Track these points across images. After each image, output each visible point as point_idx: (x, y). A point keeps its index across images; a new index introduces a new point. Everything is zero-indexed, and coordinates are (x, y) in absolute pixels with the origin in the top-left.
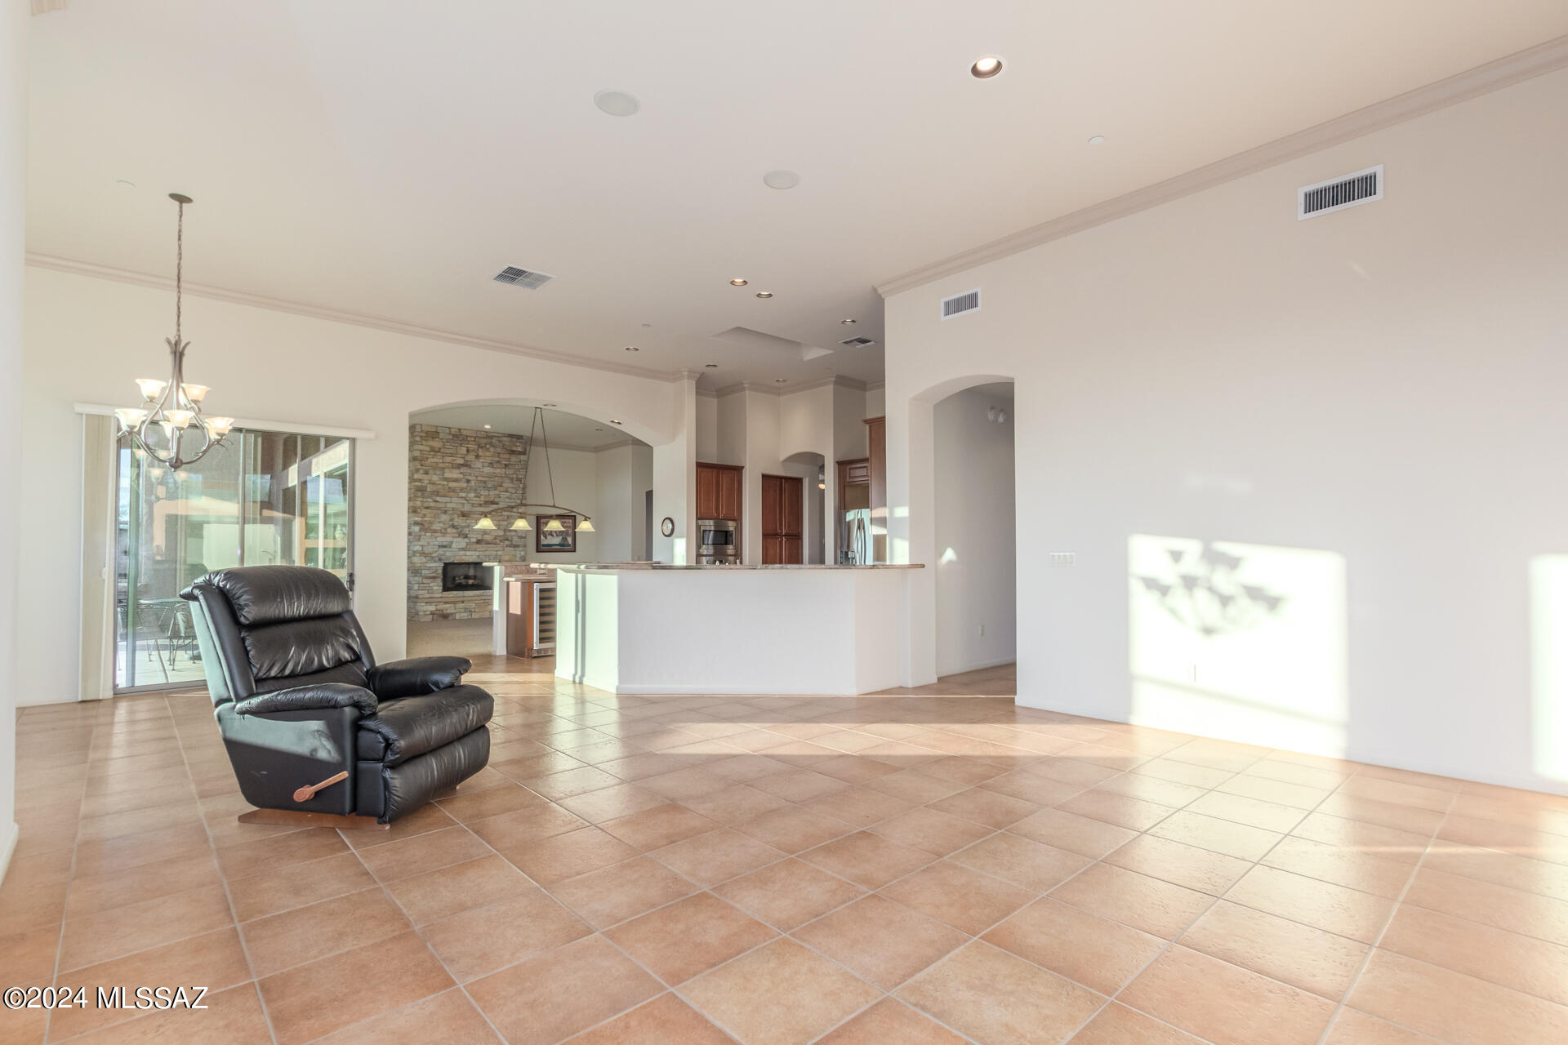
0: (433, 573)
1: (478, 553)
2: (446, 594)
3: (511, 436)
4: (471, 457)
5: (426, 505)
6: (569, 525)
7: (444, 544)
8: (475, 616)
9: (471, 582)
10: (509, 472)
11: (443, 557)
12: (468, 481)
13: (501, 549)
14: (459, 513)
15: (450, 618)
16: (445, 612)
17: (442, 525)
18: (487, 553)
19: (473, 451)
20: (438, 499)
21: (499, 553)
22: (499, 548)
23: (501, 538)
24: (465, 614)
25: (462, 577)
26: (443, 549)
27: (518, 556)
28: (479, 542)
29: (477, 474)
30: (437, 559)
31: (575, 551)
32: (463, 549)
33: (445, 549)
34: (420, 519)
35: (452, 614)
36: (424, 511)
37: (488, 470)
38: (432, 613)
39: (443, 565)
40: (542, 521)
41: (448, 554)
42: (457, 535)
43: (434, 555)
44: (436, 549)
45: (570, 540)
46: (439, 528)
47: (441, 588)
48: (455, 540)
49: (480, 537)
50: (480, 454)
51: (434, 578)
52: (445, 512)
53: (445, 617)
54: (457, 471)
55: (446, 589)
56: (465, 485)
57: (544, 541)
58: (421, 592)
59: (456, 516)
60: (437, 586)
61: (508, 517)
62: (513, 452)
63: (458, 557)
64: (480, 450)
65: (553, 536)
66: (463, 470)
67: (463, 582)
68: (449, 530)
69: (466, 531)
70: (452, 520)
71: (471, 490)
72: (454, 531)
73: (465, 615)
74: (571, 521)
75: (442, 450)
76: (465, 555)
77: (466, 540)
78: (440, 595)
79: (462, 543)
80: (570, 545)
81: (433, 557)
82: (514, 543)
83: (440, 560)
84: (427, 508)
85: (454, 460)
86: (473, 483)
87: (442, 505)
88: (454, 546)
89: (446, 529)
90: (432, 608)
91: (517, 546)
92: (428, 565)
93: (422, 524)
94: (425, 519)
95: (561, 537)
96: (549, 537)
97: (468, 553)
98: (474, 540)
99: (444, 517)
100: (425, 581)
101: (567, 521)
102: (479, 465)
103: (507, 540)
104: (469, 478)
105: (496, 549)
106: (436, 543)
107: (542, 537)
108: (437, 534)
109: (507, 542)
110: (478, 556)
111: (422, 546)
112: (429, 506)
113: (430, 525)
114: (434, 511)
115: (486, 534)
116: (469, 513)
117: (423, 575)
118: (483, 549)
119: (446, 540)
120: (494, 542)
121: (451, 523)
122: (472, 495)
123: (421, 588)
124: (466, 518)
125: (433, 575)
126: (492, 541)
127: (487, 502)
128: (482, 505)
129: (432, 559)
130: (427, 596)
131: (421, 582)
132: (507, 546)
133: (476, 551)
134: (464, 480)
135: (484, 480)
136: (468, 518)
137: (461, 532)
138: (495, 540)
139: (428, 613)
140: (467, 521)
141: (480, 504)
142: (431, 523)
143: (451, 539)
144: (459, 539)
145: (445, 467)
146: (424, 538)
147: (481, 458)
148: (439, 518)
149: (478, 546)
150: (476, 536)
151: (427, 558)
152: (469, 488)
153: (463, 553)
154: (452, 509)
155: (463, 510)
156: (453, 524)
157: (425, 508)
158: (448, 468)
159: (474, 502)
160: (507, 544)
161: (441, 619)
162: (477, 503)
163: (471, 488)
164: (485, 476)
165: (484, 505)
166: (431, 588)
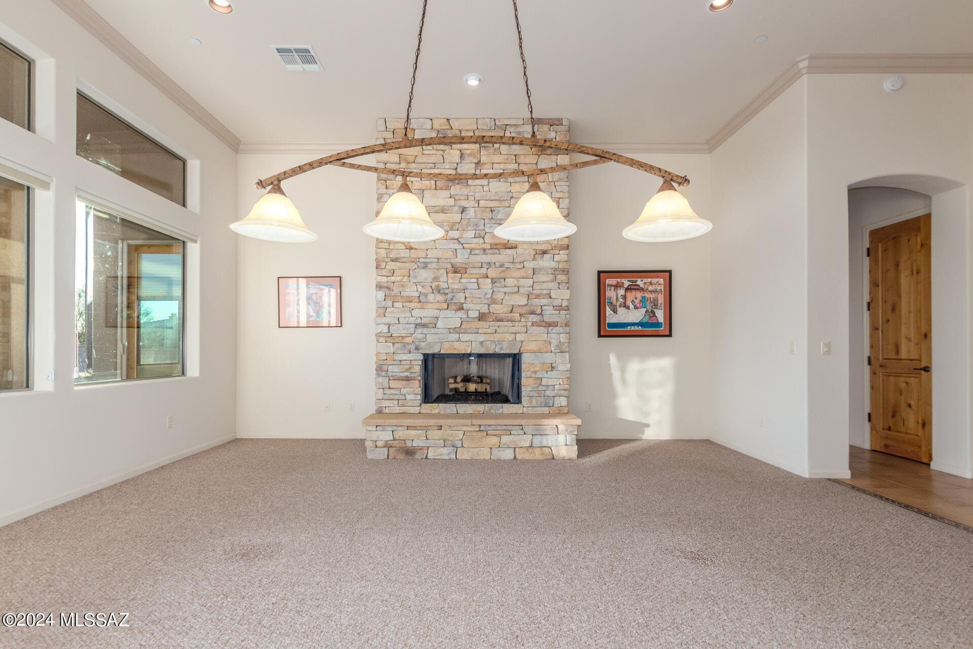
0: (407, 371)
1: (481, 338)
2: (428, 408)
3: (537, 121)
5: (393, 255)
6: (659, 288)
7: (424, 321)
8: (464, 455)
9: (472, 387)
11: (423, 344)
12: (464, 210)
13: (524, 329)
14: (449, 266)
15: (418, 456)
16: (409, 444)
17: (420, 288)
18: (497, 337)
19: (470, 155)
21: (519, 337)
22: (518, 327)
23: (523, 311)
24: (445, 451)
25: (459, 379)
26: (419, 330)
27: (554, 342)
28: (482, 317)
29: (478, 197)
30: (413, 347)
31: (670, 335)
32: (455, 330)
33: (425, 330)
34: (384, 279)
35: (421, 448)
36: (392, 265)
37: (499, 187)
38: (388, 446)
39: (421, 357)
40: (608, 281)
41: (430, 338)
42: (445, 305)
43: (408, 340)
44: (412, 331)
45: (660, 315)
46: (417, 294)
47: (419, 397)
48: (442, 314)
49: (484, 309)
50: (484, 159)
51: (407, 379)
52: (425, 266)
53: (409, 452)
54: (444, 193)
55: (427, 398)
56: (457, 217)
57: (611, 317)
58: (386, 403)
59: (443, 271)
60: (414, 391)
61: (534, 271)
63: (446, 345)
64: (483, 152)
65: (628, 308)
66: (457, 190)
67: (460, 386)
68: (431, 297)
69: (460, 297)
70: (436, 279)
71: (468, 225)
72: (440, 298)
73: (445, 453)
74: (661, 281)
75: (419, 160)
76: (459, 340)
77: (461, 314)
78: (417, 410)
79: (453, 319)
80: (658, 325)
81: (405, 345)
82: (546, 319)
83: (417, 348)
86: (471, 213)
87: (422, 254)
88: (439, 325)
89: (426, 295)
90: (387, 436)
91: (549, 325)
92: (398, 357)
93: (389, 288)
94: (393, 279)
95: (644, 310)
96: (621, 311)
97: (464, 337)
98: (474, 314)
99: (424, 275)
100: (393, 384)
101: (655, 280)
103: (533, 313)
104: (464, 203)
105: (513, 330)
106: (412, 320)
107: (608, 311)
108: (412, 305)
109: (535, 318)
110: (481, 343)
111: (389, 325)
112: (398, 256)
113: (401, 289)
114: (407, 265)
115: (495, 304)
116: (465, 266)
117: (390, 374)
118: (489, 331)
119: (427, 313)
120: (510, 318)
121: (435, 284)
122: (471, 234)
123: (386, 397)
124: (460, 275)
125: (406, 374)
126: (506, 315)
127: (496, 244)
128: (488, 251)
129: (404, 346)
130: (397, 410)
131: (387, 386)
132: (532, 325)
133: (478, 333)
134: (456, 208)
135: (491, 206)
136: (464, 276)
137: (452, 299)
138: (512, 314)
139: (380, 444)
140: (463, 280)
141: (484, 250)
142: (403, 286)
143: (435, 313)
144: (448, 312)
145: (424, 188)
146: (392, 312)
147: (485, 166)
148: (415, 277)
149: (482, 324)
150: (478, 307)
151: (396, 345)
152: (464, 222)
153: (456, 336)
154: (436, 260)
155: (454, 261)
156: (438, 286)
157: (393, 260)
158: (430, 189)
159: (473, 246)
160: (534, 320)
161: (401, 456)
162: (478, 247)
163: (468, 222)
164: (492, 198)
165: (491, 251)
166: (402, 397)
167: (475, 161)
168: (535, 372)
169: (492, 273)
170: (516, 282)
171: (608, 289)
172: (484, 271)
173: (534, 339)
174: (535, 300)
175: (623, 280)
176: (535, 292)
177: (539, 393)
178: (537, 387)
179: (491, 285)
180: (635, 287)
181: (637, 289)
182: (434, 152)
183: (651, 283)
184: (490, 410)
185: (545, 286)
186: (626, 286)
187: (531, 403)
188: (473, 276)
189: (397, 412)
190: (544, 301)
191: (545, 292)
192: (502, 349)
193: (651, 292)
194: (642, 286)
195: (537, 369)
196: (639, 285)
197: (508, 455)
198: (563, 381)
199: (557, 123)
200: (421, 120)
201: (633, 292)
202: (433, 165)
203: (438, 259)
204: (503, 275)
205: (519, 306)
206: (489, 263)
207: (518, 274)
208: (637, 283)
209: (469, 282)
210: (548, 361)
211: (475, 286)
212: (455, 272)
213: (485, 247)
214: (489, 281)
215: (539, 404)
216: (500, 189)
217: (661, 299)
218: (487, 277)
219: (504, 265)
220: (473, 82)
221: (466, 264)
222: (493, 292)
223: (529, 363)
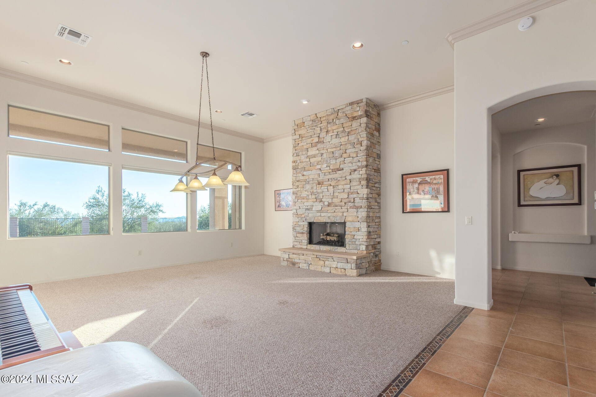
0: (303, 229)
1: (329, 215)
2: (310, 247)
3: (351, 104)
4: (323, 135)
6: (440, 181)
7: (308, 207)
8: (312, 268)
10: (352, 138)
11: (308, 218)
12: (322, 154)
13: (347, 210)
14: (317, 182)
15: (297, 266)
16: (294, 260)
17: (306, 192)
18: (335, 214)
19: (324, 128)
20: (305, 173)
21: (345, 214)
22: (344, 209)
23: (346, 201)
24: (305, 265)
25: (324, 234)
26: (306, 212)
27: (360, 217)
28: (329, 205)
29: (327, 148)
30: (304, 219)
31: (448, 211)
32: (319, 211)
33: (308, 212)
34: (295, 190)
35: (298, 263)
36: (298, 184)
37: (335, 141)
38: (287, 260)
39: (308, 224)
40: (408, 180)
41: (310, 215)
42: (315, 200)
43: (303, 216)
44: (304, 212)
45: (441, 199)
46: (306, 195)
47: (307, 241)
48: (314, 204)
49: (330, 201)
50: (329, 129)
51: (302, 233)
52: (309, 183)
53: (294, 264)
54: (315, 148)
55: (309, 242)
56: (320, 158)
58: (296, 243)
59: (315, 184)
60: (305, 238)
61: (350, 181)
62: (354, 118)
63: (315, 218)
64: (329, 126)
66: (320, 146)
67: (325, 238)
68: (310, 197)
69: (321, 196)
70: (312, 188)
72: (314, 197)
74: (442, 176)
75: (306, 135)
76: (321, 216)
77: (321, 204)
78: (305, 247)
79: (318, 206)
82: (356, 205)
83: (306, 220)
84: (298, 181)
85: (312, 140)
86: (325, 155)
87: (307, 178)
88: (314, 209)
89: (308, 195)
90: (287, 256)
91: (357, 208)
92: (300, 223)
93: (297, 194)
94: (298, 189)
95: (430, 196)
97: (323, 214)
98: (326, 203)
99: (308, 187)
100: (298, 235)
101: (437, 177)
102: (328, 138)
103: (350, 202)
104: (322, 152)
105: (342, 211)
106: (304, 207)
108: (304, 200)
110: (329, 217)
111: (297, 210)
112: (299, 179)
113: (300, 194)
114: (302, 183)
115: (334, 198)
116: (322, 181)
117: (297, 231)
118: (332, 211)
119: (309, 204)
120: (340, 205)
121: (312, 190)
122: (325, 165)
123: (296, 241)
124: (321, 185)
125: (302, 231)
126: (339, 203)
127: (334, 169)
128: (331, 173)
129: (302, 219)
130: (299, 246)
131: (296, 236)
132: (350, 208)
133: (327, 212)
134: (319, 154)
135: (332, 151)
136: (323, 186)
137: (318, 197)
138: (341, 203)
139: (285, 259)
140: (322, 188)
141: (330, 172)
142: (301, 192)
143: (311, 203)
144: (317, 203)
145: (308, 148)
146: (298, 204)
147: (330, 132)
148: (305, 188)
149: (329, 208)
150: (328, 200)
151: (299, 218)
152: (322, 160)
153: (319, 214)
154: (312, 180)
155: (319, 179)
156: (313, 191)
157: (297, 182)
158: (310, 148)
159: (325, 171)
160: (351, 205)
161: (291, 265)
162: (327, 172)
163: (324, 160)
164: (333, 147)
165: (332, 173)
166: (301, 241)
167: (326, 131)
168: (351, 232)
169: (333, 183)
170: (343, 187)
171: (408, 184)
172: (329, 182)
173: (351, 215)
174: (351, 195)
175: (417, 178)
176: (351, 191)
177: (352, 243)
178: (351, 239)
179: (333, 189)
180: (425, 182)
181: (426, 183)
182: (311, 130)
183: (435, 179)
184: (332, 249)
185: (356, 188)
186: (419, 182)
187: (350, 247)
188: (325, 185)
189: (299, 247)
190: (355, 196)
191: (355, 191)
192: (336, 220)
193: (435, 184)
194: (429, 181)
195: (352, 230)
196: (427, 181)
197: (327, 270)
198: (364, 237)
199: (360, 102)
200: (306, 117)
201: (424, 185)
202: (310, 137)
203: (313, 179)
204: (337, 184)
205: (344, 199)
206: (332, 179)
207: (343, 183)
208: (426, 179)
209: (324, 188)
210: (357, 226)
211: (326, 190)
212: (319, 184)
213: (330, 171)
214: (332, 187)
215: (353, 248)
216: (336, 142)
217: (442, 188)
218: (331, 186)
219: (337, 179)
220: (305, 102)
221: (323, 180)
222: (334, 192)
223: (348, 227)
